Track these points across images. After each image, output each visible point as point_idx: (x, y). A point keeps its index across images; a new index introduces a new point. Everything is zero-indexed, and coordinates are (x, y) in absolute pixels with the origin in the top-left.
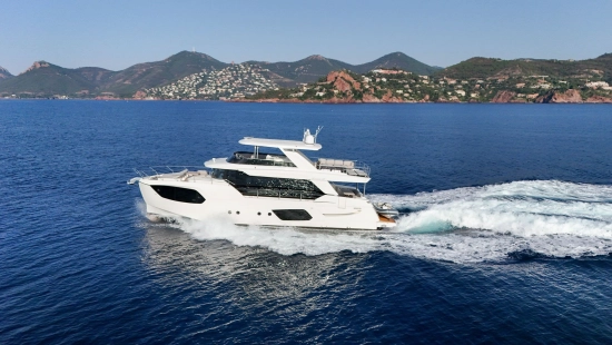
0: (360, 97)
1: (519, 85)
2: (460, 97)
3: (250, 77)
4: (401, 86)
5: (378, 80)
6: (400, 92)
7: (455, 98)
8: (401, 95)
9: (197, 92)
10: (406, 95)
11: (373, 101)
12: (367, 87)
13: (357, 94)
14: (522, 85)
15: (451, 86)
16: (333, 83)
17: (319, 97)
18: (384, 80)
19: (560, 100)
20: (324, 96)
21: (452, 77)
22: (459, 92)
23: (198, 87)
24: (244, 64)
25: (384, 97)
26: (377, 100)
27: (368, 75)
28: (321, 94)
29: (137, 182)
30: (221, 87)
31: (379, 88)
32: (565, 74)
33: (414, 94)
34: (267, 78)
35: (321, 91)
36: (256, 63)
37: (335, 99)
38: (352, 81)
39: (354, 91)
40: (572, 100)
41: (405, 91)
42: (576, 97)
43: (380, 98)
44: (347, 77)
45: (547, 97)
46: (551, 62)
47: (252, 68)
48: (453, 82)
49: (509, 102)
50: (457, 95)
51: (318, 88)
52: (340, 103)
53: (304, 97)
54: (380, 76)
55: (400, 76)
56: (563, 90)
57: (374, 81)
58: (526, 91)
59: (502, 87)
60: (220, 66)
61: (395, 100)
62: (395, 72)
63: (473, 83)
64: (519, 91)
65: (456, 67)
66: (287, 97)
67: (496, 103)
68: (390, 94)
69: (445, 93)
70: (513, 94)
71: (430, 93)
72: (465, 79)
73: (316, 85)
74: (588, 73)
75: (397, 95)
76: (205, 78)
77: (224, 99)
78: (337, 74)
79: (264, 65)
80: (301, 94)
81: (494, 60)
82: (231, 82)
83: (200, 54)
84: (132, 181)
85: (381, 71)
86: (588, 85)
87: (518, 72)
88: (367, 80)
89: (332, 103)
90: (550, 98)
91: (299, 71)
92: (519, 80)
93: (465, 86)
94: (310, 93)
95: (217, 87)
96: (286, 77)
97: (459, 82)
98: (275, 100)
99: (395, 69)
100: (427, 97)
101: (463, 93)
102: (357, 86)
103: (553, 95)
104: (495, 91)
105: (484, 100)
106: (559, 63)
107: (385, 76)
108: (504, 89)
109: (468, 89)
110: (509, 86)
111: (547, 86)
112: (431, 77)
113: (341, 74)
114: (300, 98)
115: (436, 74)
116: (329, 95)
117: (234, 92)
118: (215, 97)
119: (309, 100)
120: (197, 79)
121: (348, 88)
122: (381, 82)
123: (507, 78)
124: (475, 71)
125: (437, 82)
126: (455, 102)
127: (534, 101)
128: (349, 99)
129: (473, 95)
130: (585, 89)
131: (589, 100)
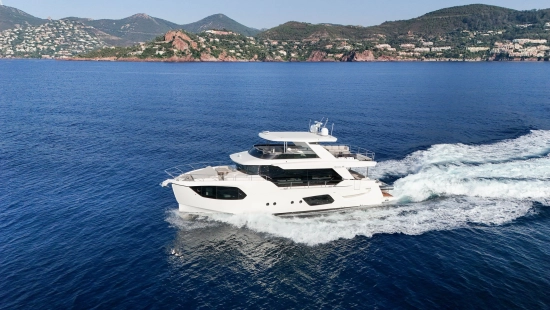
0: (198, 55)
1: (328, 47)
2: (283, 56)
3: (73, 35)
4: (233, 47)
5: (211, 40)
6: (233, 51)
7: (279, 57)
8: (234, 54)
9: (14, 50)
10: (238, 54)
11: (211, 59)
12: (204, 46)
13: (197, 54)
14: (330, 46)
15: (274, 47)
16: (171, 42)
17: (159, 55)
18: (217, 40)
19: (360, 59)
20: (164, 55)
21: (274, 39)
22: (281, 52)
23: (14, 44)
24: (65, 20)
25: (220, 56)
26: (214, 59)
27: (202, 35)
28: (161, 53)
29: (170, 184)
30: (41, 44)
31: (215, 48)
32: (360, 38)
33: (245, 53)
34: (93, 35)
35: (160, 49)
36: (77, 19)
37: (175, 58)
38: (190, 40)
39: (193, 51)
40: (368, 59)
41: (237, 50)
42: (371, 57)
43: (217, 57)
44: (185, 37)
45: (350, 57)
46: (349, 27)
47: (75, 24)
48: (275, 43)
49: (322, 61)
50: (280, 54)
51: (157, 47)
52: (180, 62)
53: (143, 56)
54: (213, 36)
55: (230, 37)
56: (361, 51)
57: (208, 40)
58: (333, 51)
59: (314, 48)
60: (36, 22)
61: (230, 59)
62: (226, 33)
63: (291, 44)
64: (328, 52)
65: (276, 30)
66: (125, 56)
67: (312, 62)
68: (225, 53)
69: (270, 53)
70: (324, 54)
71: (258, 53)
72: (284, 40)
73: (154, 44)
74: (375, 37)
75: (231, 55)
76: (20, 33)
77: (48, 56)
78: (174, 33)
79: (86, 21)
80: (140, 52)
81: (306, 25)
82: (52, 39)
83: (10, 8)
84: (165, 183)
85: (213, 32)
86: (378, 46)
87: (326, 35)
88: (202, 40)
89: (173, 62)
90: (352, 57)
91: (125, 29)
92: (328, 43)
93: (285, 47)
94: (149, 52)
95: (37, 44)
96: (112, 34)
97: (280, 43)
98: (112, 59)
99: (225, 30)
100: (256, 56)
101: (285, 53)
102: (194, 45)
103: (354, 54)
104: (310, 51)
105: (302, 59)
106: (354, 28)
107: (218, 36)
108: (317, 49)
109: (289, 49)
110: (320, 47)
111: (349, 48)
112: (256, 38)
113: (179, 34)
114: (139, 56)
115: (261, 36)
116: (170, 53)
117: (58, 49)
118: (38, 55)
119: (149, 59)
120: (11, 36)
121: (186, 47)
122: (214, 42)
123: (318, 40)
124: (291, 33)
125: (262, 43)
126: (280, 61)
127: (340, 60)
128: (188, 57)
129: (293, 55)
130: (376, 50)
131: (380, 59)
